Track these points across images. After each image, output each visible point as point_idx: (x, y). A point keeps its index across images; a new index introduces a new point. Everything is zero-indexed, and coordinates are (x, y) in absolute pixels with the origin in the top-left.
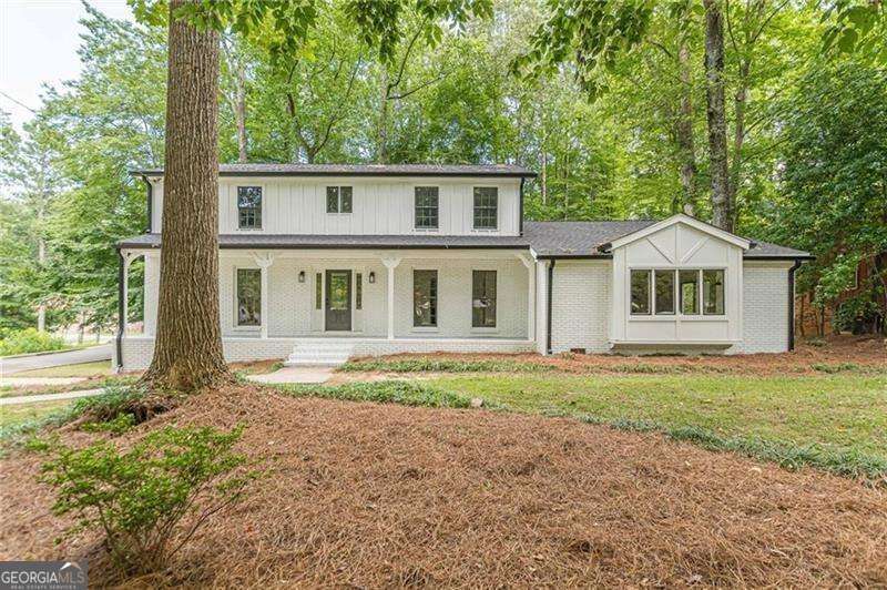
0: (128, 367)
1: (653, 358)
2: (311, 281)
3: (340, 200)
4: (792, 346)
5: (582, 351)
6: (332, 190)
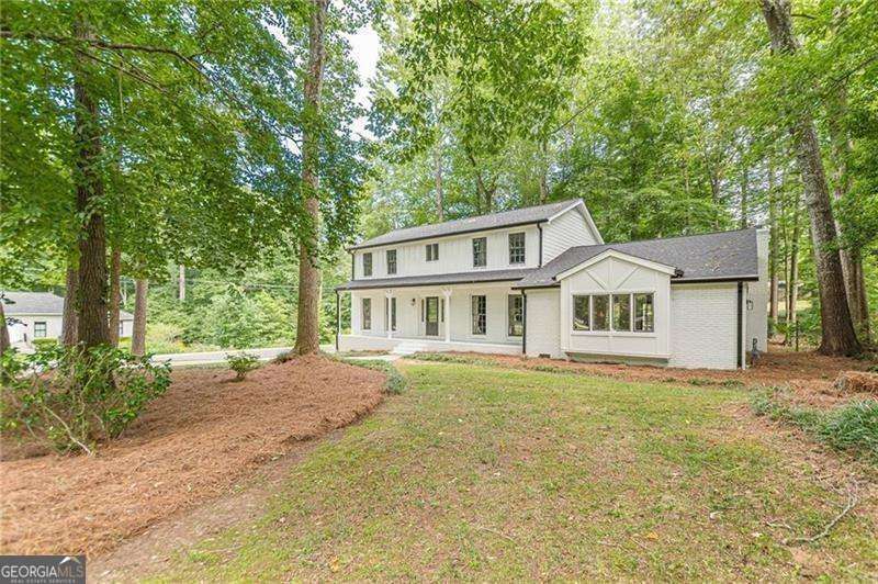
0: (340, 350)
1: (602, 365)
2: (418, 303)
3: (433, 253)
4: (740, 364)
5: (548, 356)
6: (429, 247)
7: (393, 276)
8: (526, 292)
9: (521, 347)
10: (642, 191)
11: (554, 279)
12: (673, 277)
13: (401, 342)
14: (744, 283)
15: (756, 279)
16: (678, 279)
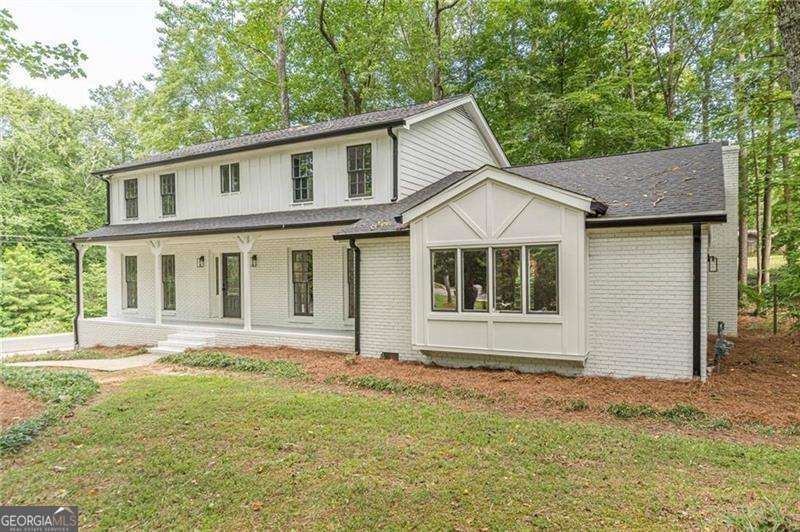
3: (230, 178)
4: (697, 370)
5: (395, 356)
6: (224, 170)
7: (170, 218)
8: (357, 243)
9: (353, 338)
10: (571, 95)
11: (399, 219)
12: (589, 215)
13: (175, 331)
14: (703, 227)
15: (722, 219)
16: (598, 220)
